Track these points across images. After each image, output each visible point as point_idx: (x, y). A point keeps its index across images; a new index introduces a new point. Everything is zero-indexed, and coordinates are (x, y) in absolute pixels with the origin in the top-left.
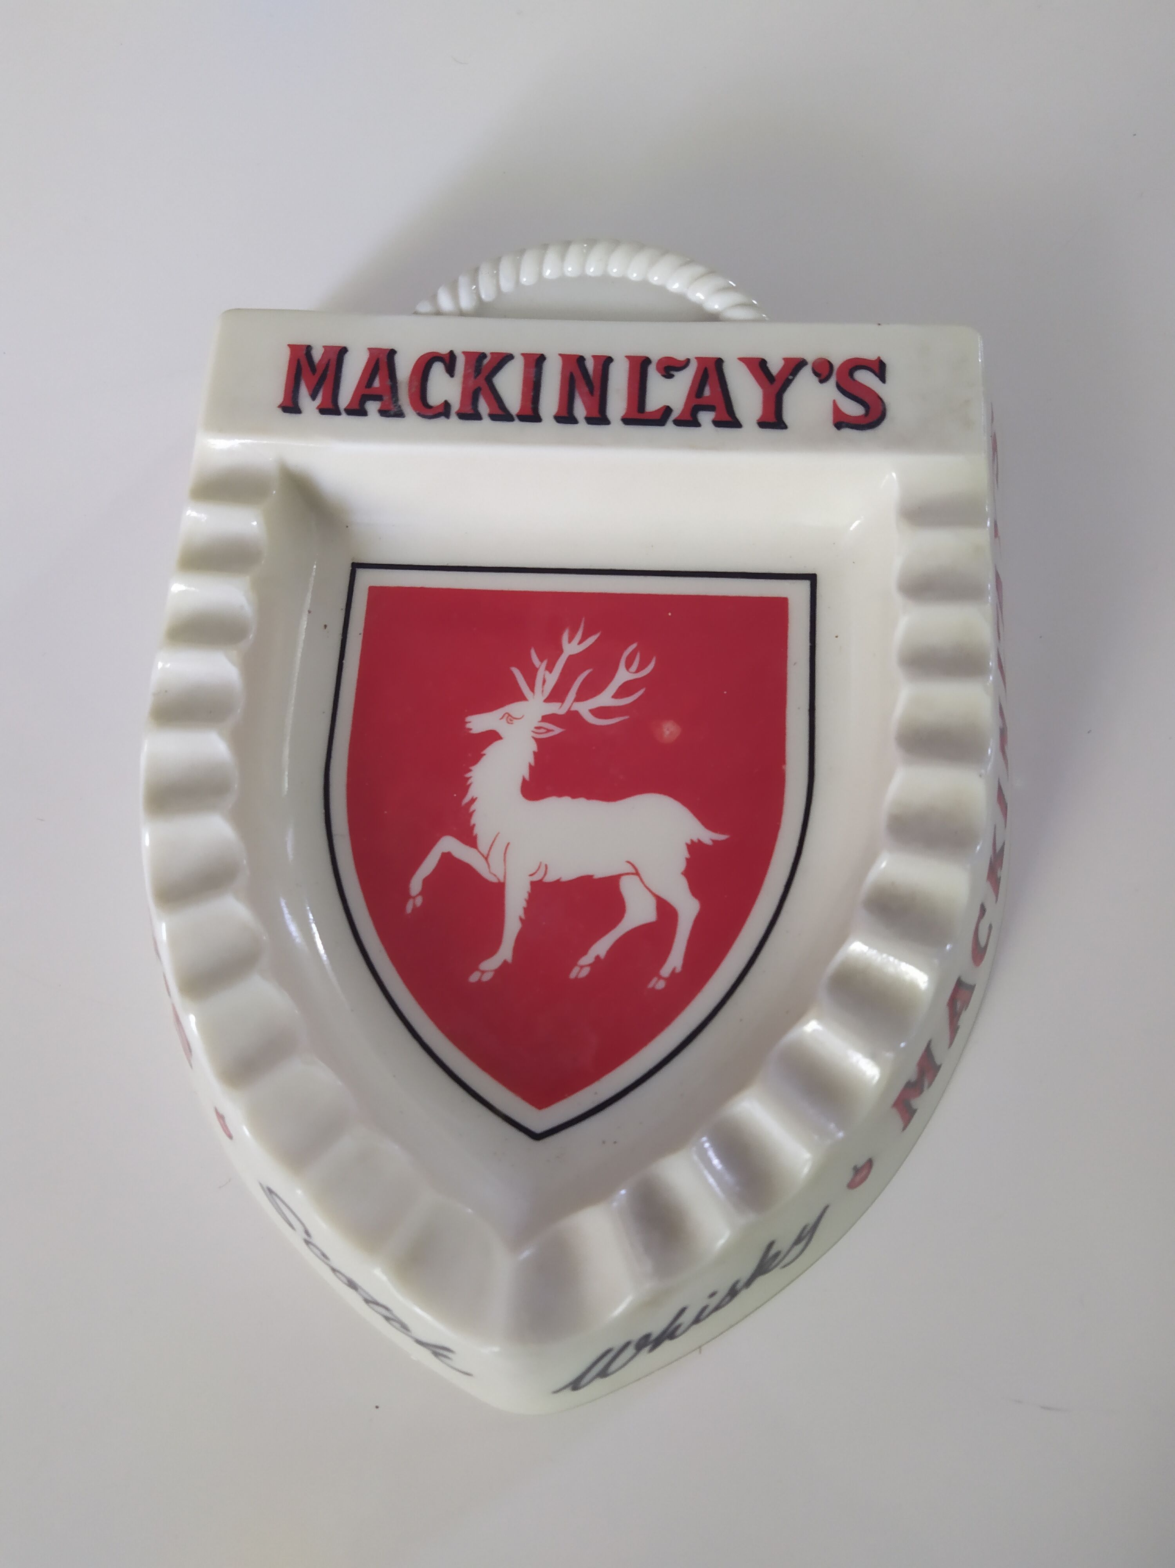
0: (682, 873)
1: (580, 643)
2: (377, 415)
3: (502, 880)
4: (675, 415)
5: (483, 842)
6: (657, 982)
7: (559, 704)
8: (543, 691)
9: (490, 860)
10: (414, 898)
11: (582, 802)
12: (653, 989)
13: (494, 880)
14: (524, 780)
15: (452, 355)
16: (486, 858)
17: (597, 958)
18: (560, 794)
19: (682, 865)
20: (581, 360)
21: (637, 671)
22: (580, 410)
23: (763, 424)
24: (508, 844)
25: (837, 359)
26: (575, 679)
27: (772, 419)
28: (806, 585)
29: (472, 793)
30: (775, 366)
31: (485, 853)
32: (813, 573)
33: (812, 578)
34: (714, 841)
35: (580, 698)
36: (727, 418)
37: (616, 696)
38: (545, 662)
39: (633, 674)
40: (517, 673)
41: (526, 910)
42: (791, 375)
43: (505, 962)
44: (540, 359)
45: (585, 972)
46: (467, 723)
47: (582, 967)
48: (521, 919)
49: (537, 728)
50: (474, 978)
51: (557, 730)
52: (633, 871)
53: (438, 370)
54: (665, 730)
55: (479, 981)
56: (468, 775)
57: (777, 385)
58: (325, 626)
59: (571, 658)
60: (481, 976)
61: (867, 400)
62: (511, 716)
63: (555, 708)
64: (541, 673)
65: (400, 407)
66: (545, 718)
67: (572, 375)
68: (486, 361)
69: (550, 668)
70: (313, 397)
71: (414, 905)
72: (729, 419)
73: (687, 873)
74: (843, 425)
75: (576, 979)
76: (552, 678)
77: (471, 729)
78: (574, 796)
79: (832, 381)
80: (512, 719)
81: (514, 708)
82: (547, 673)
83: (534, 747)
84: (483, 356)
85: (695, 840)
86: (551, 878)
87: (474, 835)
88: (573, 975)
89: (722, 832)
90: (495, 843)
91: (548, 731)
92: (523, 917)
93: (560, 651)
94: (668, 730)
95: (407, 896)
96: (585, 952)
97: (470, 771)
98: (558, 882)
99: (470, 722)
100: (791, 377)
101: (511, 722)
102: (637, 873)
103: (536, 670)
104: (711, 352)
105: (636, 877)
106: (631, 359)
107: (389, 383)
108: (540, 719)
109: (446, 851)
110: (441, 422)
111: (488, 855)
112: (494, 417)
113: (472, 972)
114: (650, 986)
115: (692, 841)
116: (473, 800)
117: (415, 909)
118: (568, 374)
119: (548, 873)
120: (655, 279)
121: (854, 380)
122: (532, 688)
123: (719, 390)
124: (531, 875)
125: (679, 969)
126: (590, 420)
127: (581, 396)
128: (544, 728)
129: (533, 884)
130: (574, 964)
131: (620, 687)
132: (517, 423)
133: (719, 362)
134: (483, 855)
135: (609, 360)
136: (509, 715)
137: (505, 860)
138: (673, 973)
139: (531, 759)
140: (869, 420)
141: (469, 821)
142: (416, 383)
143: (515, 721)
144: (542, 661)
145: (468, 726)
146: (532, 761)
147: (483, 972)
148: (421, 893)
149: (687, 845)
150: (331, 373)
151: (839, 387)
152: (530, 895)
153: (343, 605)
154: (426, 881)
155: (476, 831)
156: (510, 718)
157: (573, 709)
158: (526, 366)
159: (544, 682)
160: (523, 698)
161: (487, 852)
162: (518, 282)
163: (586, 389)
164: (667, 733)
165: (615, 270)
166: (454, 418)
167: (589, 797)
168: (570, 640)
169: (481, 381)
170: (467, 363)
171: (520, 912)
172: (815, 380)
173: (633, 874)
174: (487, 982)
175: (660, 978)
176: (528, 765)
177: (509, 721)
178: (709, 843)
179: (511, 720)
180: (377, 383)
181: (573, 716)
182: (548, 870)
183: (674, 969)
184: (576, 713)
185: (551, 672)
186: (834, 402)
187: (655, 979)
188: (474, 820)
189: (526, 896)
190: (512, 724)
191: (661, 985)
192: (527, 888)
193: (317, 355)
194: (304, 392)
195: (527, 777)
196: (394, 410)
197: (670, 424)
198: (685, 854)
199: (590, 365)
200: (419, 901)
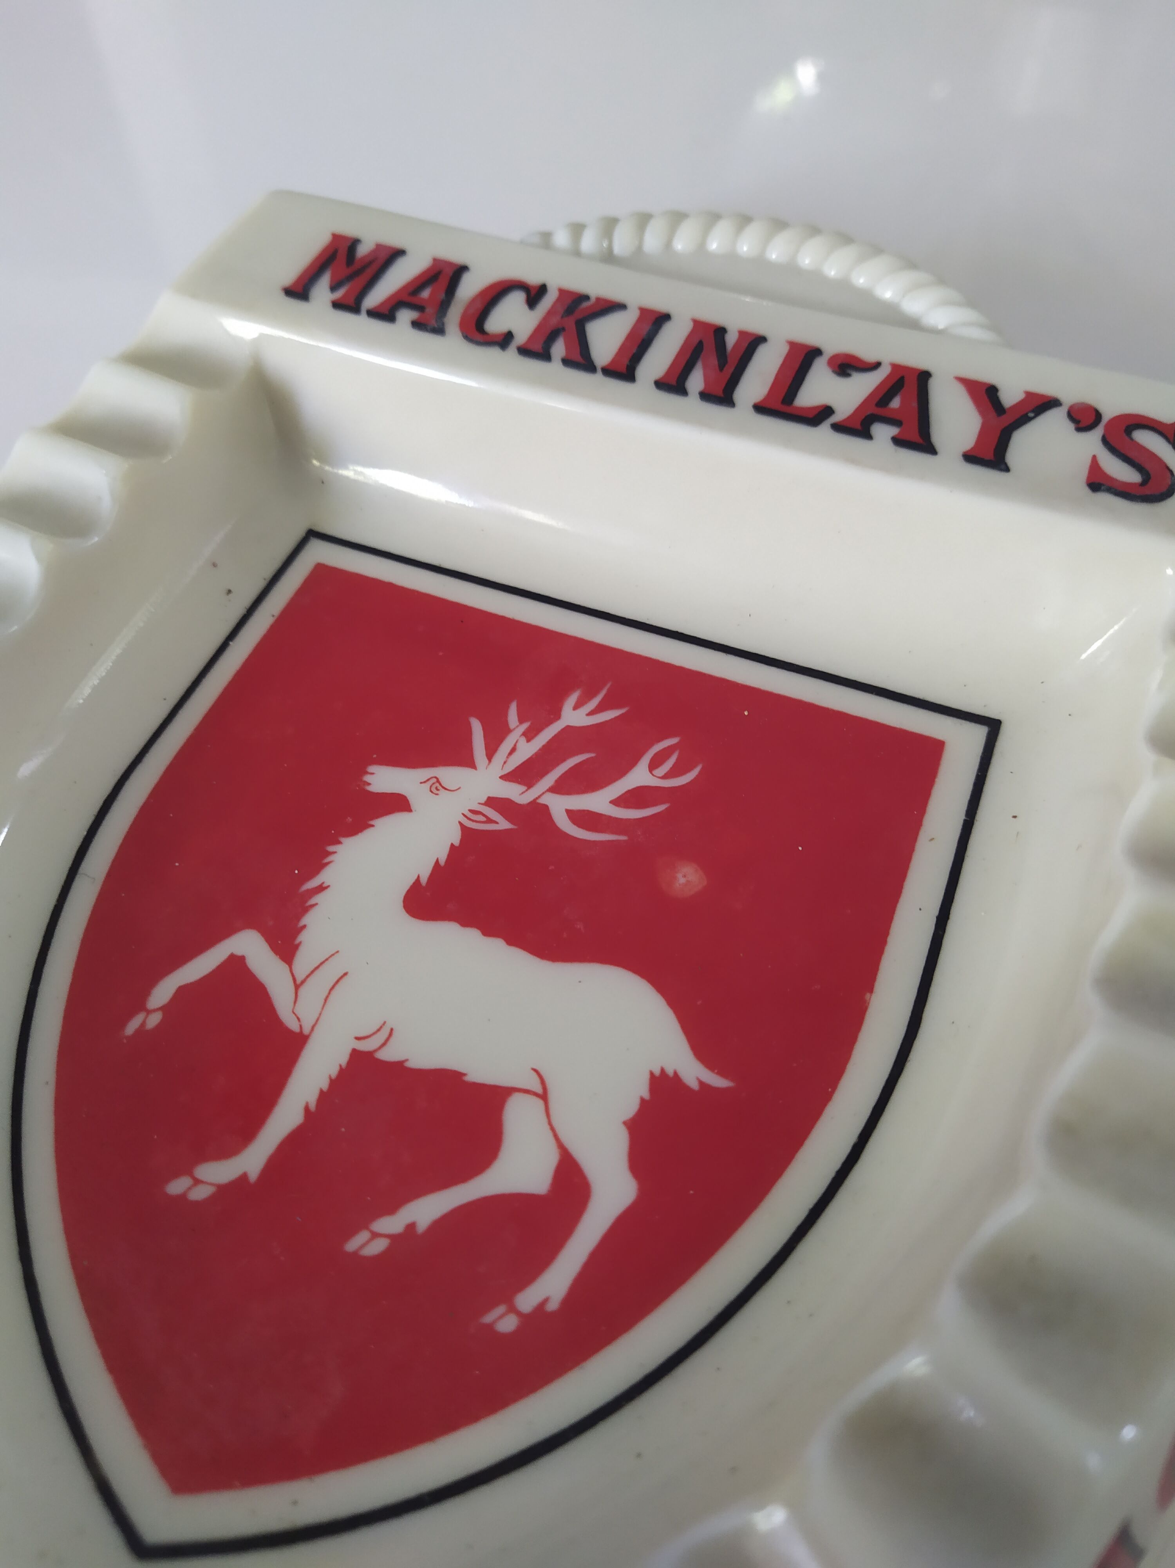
0: (625, 1123)
1: (590, 714)
2: (409, 325)
3: (306, 1031)
4: (835, 419)
5: (304, 961)
6: (501, 1317)
7: (523, 788)
8: (505, 763)
9: (302, 991)
10: (149, 1012)
11: (497, 945)
12: (490, 1327)
13: (293, 1026)
14: (418, 880)
15: (542, 289)
16: (297, 987)
17: (411, 1227)
18: (465, 921)
19: (630, 1108)
20: (720, 332)
21: (665, 777)
22: (696, 381)
23: (970, 458)
24: (346, 974)
25: (1109, 411)
26: (563, 760)
27: (989, 456)
28: (980, 733)
29: (325, 876)
30: (1010, 396)
31: (299, 978)
32: (997, 718)
33: (993, 726)
34: (701, 1083)
35: (558, 788)
36: (916, 438)
37: (616, 802)
38: (525, 726)
39: (659, 780)
40: (477, 728)
41: (323, 1096)
42: (1033, 411)
43: (244, 1177)
44: (661, 319)
45: (378, 1247)
46: (367, 773)
47: (375, 1235)
48: (307, 1109)
49: (472, 811)
50: (177, 1187)
51: (503, 824)
52: (539, 1089)
53: (517, 299)
54: (679, 876)
55: (183, 1197)
56: (331, 849)
57: (1006, 420)
58: (229, 592)
59: (568, 729)
60: (190, 1188)
61: (1148, 466)
62: (440, 784)
63: (515, 793)
64: (515, 736)
65: (443, 324)
66: (491, 802)
67: (700, 343)
68: (585, 304)
69: (529, 735)
70: (333, 288)
71: (143, 1024)
72: (920, 441)
73: (635, 1126)
74: (1103, 488)
75: (355, 1254)
76: (527, 750)
77: (369, 784)
78: (488, 931)
79: (1097, 434)
80: (439, 787)
81: (449, 775)
82: (523, 740)
83: (455, 837)
84: (586, 298)
85: (670, 1072)
86: (388, 1055)
87: (297, 942)
88: (352, 1245)
89: (722, 1072)
90: (324, 965)
91: (489, 821)
92: (313, 1107)
93: (556, 715)
94: (685, 876)
95: (139, 1005)
96: (391, 1209)
97: (340, 843)
98: (399, 1067)
99: (373, 774)
100: (1031, 415)
101: (437, 792)
102: (544, 1096)
103: (508, 731)
104: (916, 360)
105: (540, 1103)
106: (794, 346)
107: (442, 296)
108: (484, 799)
109: (239, 953)
110: (494, 353)
111: (303, 982)
112: (567, 362)
113: (176, 1174)
114: (488, 1318)
115: (663, 1070)
116: (321, 888)
117: (141, 1031)
118: (696, 341)
119: (389, 1044)
120: (861, 280)
121: (1132, 439)
122: (490, 756)
123: (915, 404)
124: (358, 1038)
125: (553, 1306)
126: (705, 396)
127: (705, 368)
128: (484, 815)
129: (355, 1053)
130: (364, 1225)
131: (629, 792)
132: (599, 377)
133: (924, 377)
134: (294, 980)
135: (760, 340)
136: (438, 781)
137: (326, 1000)
138: (541, 1307)
139: (443, 855)
140: (1147, 491)
141: (299, 917)
142: (479, 305)
143: (442, 791)
144: (521, 721)
145: (367, 778)
146: (443, 857)
147: (197, 1182)
148: (164, 1009)
149: (652, 1074)
150: (369, 272)
151: (1105, 441)
152: (342, 1071)
153: (269, 573)
154: (183, 992)
155: (303, 937)
156: (437, 786)
157: (541, 801)
158: (640, 320)
159: (513, 750)
160: (469, 762)
161: (303, 977)
162: (668, 244)
163: (714, 361)
164: (682, 880)
165: (807, 262)
166: (512, 350)
167: (512, 941)
168: (575, 708)
169: (570, 323)
170: (558, 300)
171: (312, 1098)
172: (1071, 426)
173: (536, 1094)
174: (197, 1203)
175: (512, 1309)
176: (435, 860)
177: (434, 789)
178: (694, 1085)
179: (437, 789)
180: (426, 294)
181: (539, 811)
182: (392, 1040)
183: (546, 1301)
184: (546, 808)
185: (529, 740)
186: (1094, 457)
187: (501, 1309)
188: (308, 919)
189: (334, 1072)
190: (437, 794)
191: (508, 1324)
192: (343, 1058)
193: (363, 250)
194: (325, 281)
195: (424, 880)
196: (433, 323)
197: (825, 427)
198: (642, 1089)
199: (731, 340)
200: (154, 1020)
